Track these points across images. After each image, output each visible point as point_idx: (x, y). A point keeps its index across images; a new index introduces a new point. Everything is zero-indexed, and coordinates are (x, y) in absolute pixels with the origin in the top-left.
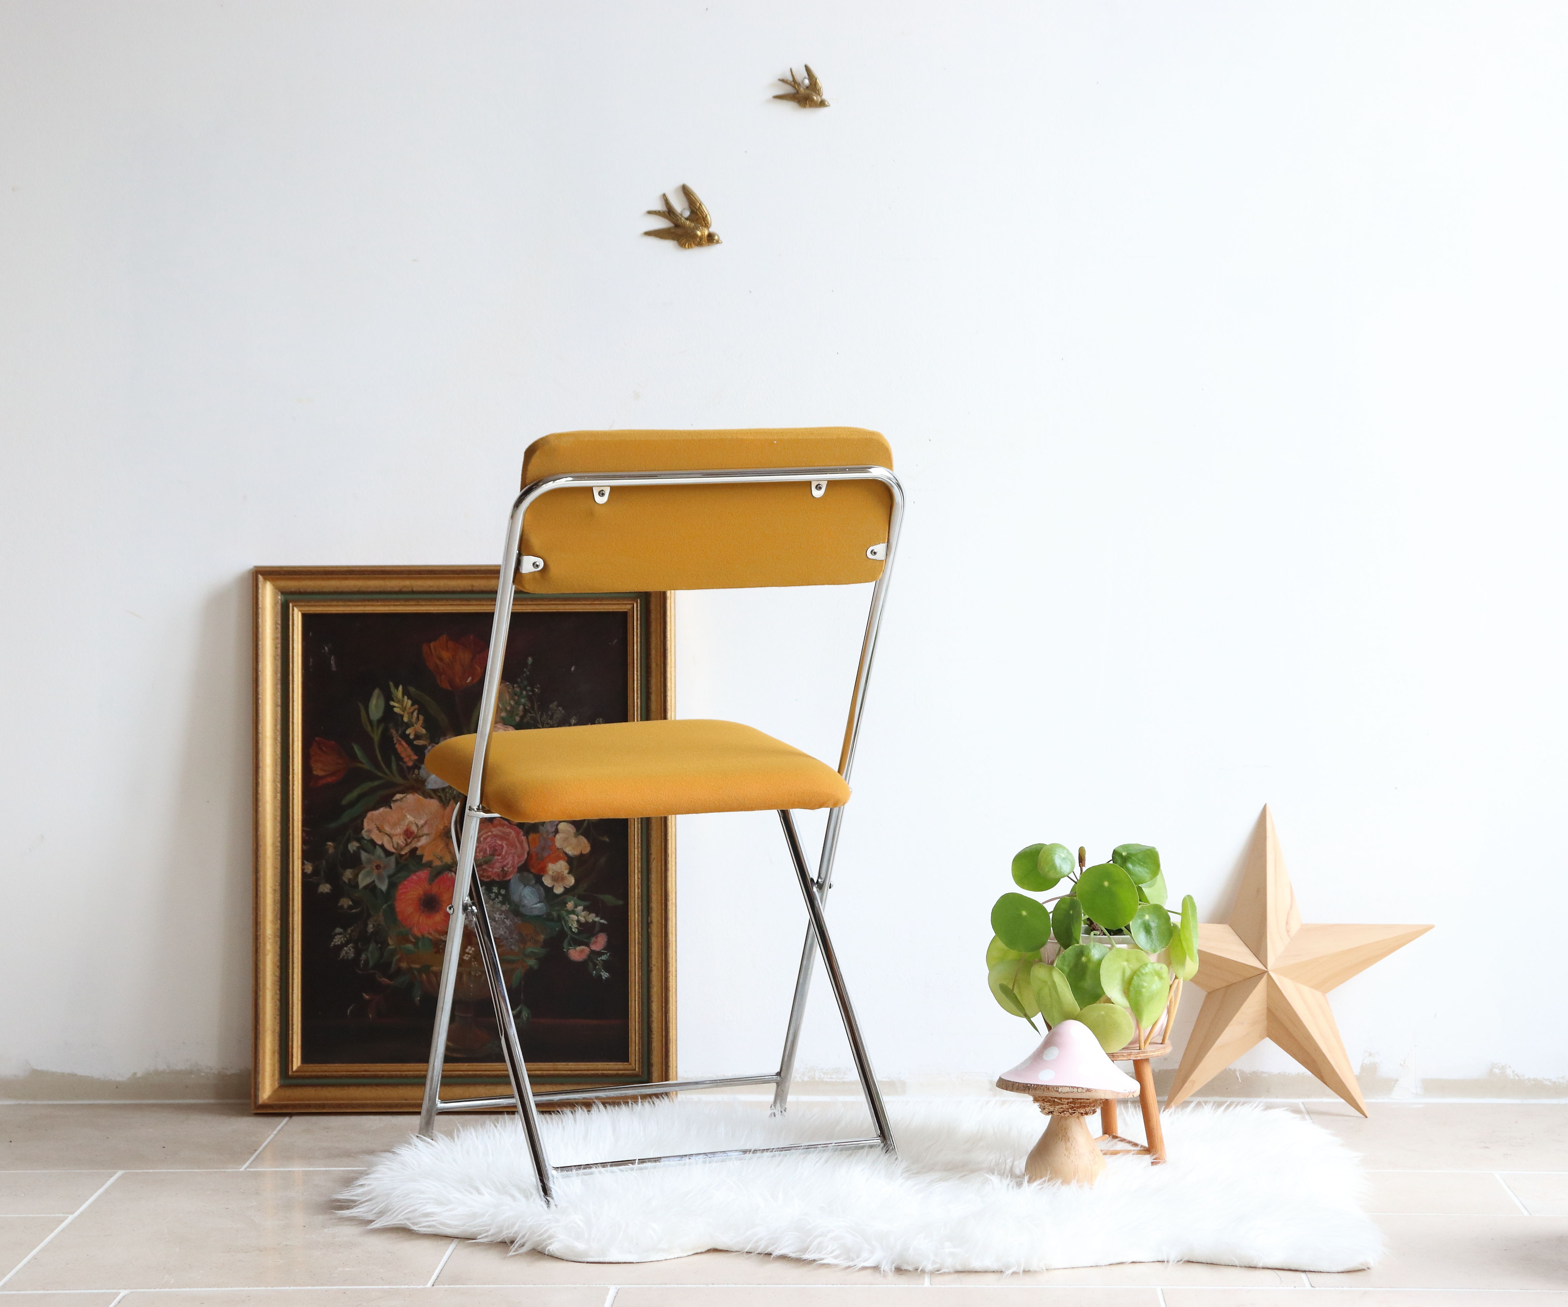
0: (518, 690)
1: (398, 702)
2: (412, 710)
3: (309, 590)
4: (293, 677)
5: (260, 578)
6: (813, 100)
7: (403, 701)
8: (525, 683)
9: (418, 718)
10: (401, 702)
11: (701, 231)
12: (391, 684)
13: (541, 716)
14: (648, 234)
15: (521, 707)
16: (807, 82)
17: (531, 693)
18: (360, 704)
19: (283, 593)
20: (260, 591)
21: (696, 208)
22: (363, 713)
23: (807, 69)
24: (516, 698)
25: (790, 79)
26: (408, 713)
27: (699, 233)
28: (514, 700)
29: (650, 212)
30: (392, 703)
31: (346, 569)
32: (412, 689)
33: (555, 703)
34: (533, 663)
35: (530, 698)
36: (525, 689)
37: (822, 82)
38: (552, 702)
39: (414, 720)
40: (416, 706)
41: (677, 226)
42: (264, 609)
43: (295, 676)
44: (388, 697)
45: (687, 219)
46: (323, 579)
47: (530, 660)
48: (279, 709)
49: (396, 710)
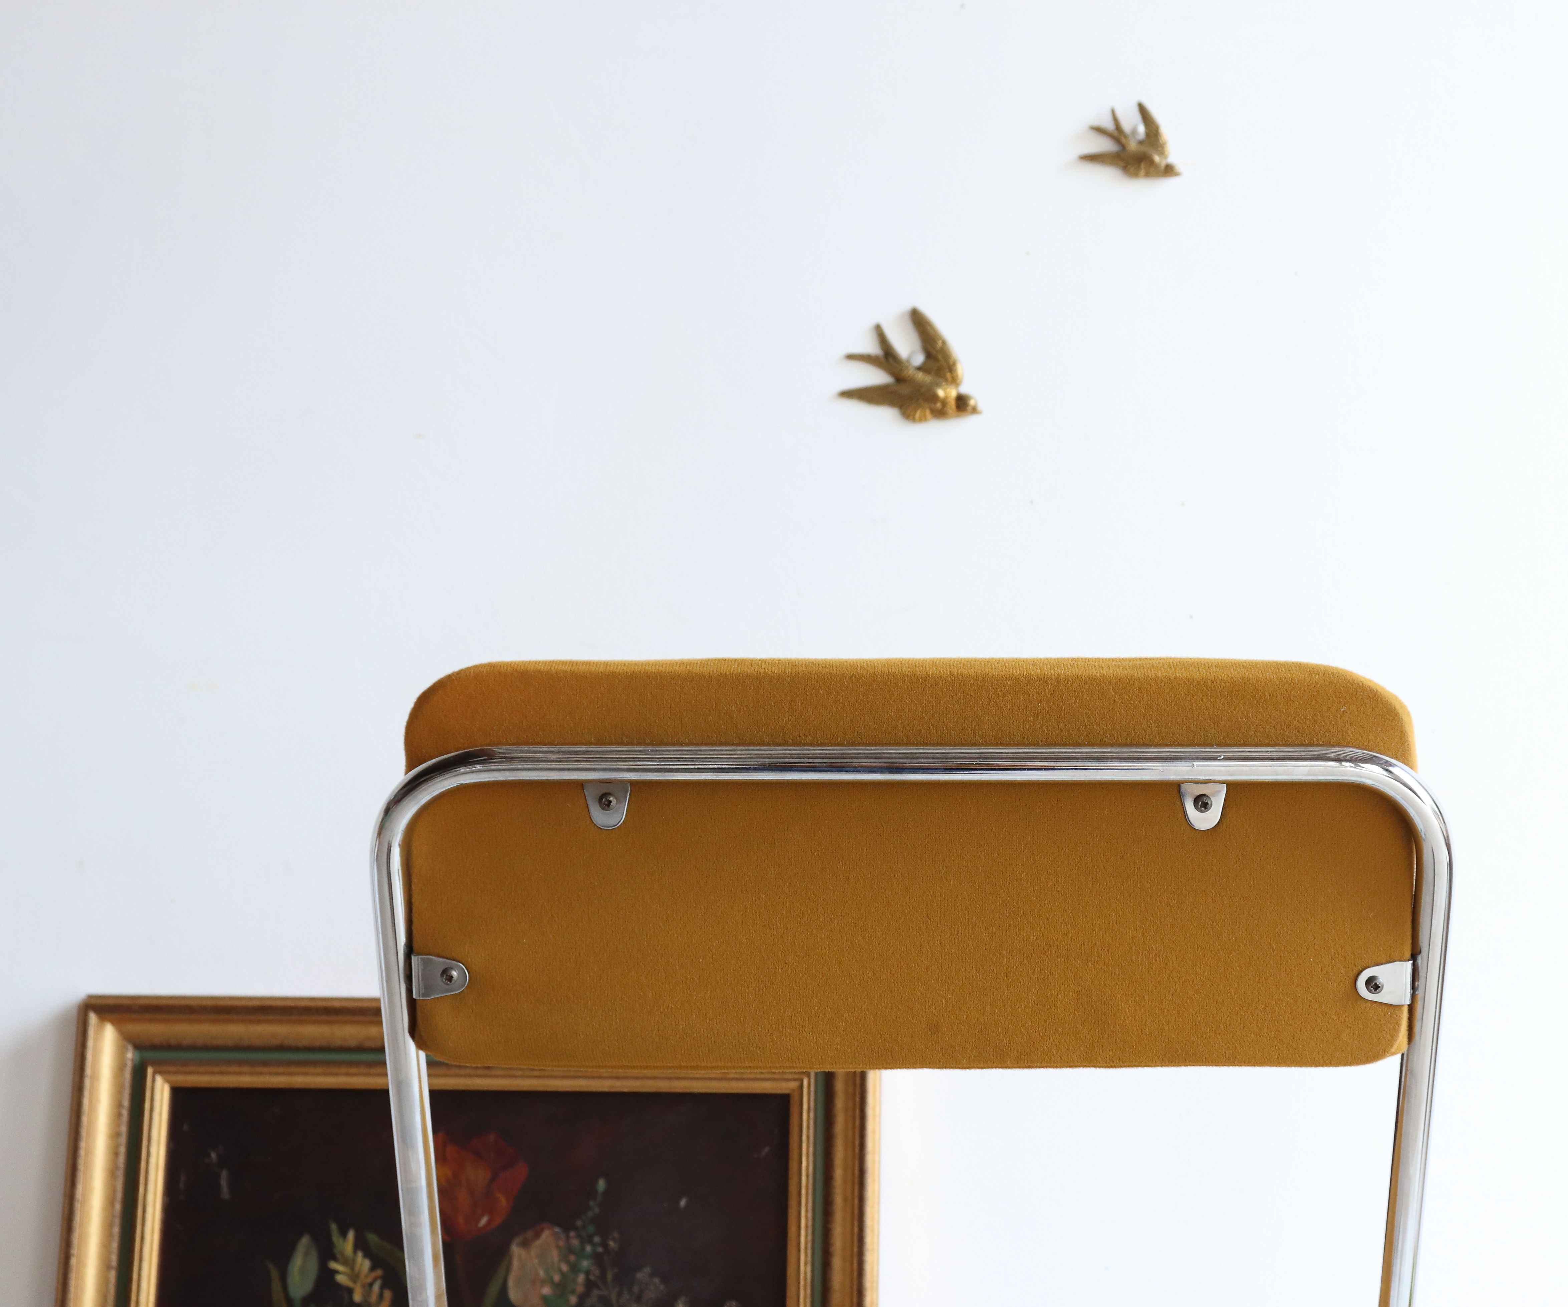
0: (575, 1242)
1: (346, 1262)
2: (369, 1280)
3: (186, 1042)
4: (144, 1211)
5: (93, 1017)
6: (1152, 162)
7: (354, 1261)
8: (591, 1229)
9: (381, 1296)
10: (349, 1263)
11: (945, 390)
12: (334, 1227)
13: (620, 1294)
14: (848, 394)
15: (581, 1278)
16: (1141, 129)
17: (600, 1249)
18: (271, 1266)
19: (138, 1047)
20: (90, 1043)
21: (934, 349)
22: (276, 1285)
23: (1143, 111)
24: (572, 1258)
25: (1109, 125)
26: (363, 1286)
27: (941, 393)
28: (568, 1262)
29: (851, 357)
30: (334, 1265)
31: (257, 1003)
32: (373, 1238)
33: (647, 1270)
34: (606, 1192)
35: (598, 1259)
36: (590, 1240)
37: (1167, 132)
38: (639, 1268)
39: (374, 1298)
40: (379, 1272)
41: (899, 380)
42: (95, 1077)
43: (149, 1210)
44: (327, 1252)
45: (919, 369)
46: (214, 1022)
47: (601, 1185)
48: (113, 1275)
49: (341, 1279)
